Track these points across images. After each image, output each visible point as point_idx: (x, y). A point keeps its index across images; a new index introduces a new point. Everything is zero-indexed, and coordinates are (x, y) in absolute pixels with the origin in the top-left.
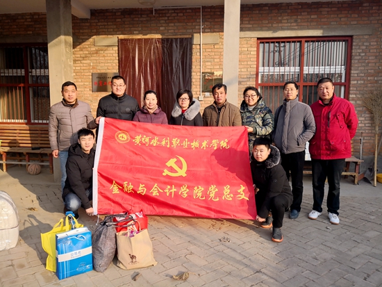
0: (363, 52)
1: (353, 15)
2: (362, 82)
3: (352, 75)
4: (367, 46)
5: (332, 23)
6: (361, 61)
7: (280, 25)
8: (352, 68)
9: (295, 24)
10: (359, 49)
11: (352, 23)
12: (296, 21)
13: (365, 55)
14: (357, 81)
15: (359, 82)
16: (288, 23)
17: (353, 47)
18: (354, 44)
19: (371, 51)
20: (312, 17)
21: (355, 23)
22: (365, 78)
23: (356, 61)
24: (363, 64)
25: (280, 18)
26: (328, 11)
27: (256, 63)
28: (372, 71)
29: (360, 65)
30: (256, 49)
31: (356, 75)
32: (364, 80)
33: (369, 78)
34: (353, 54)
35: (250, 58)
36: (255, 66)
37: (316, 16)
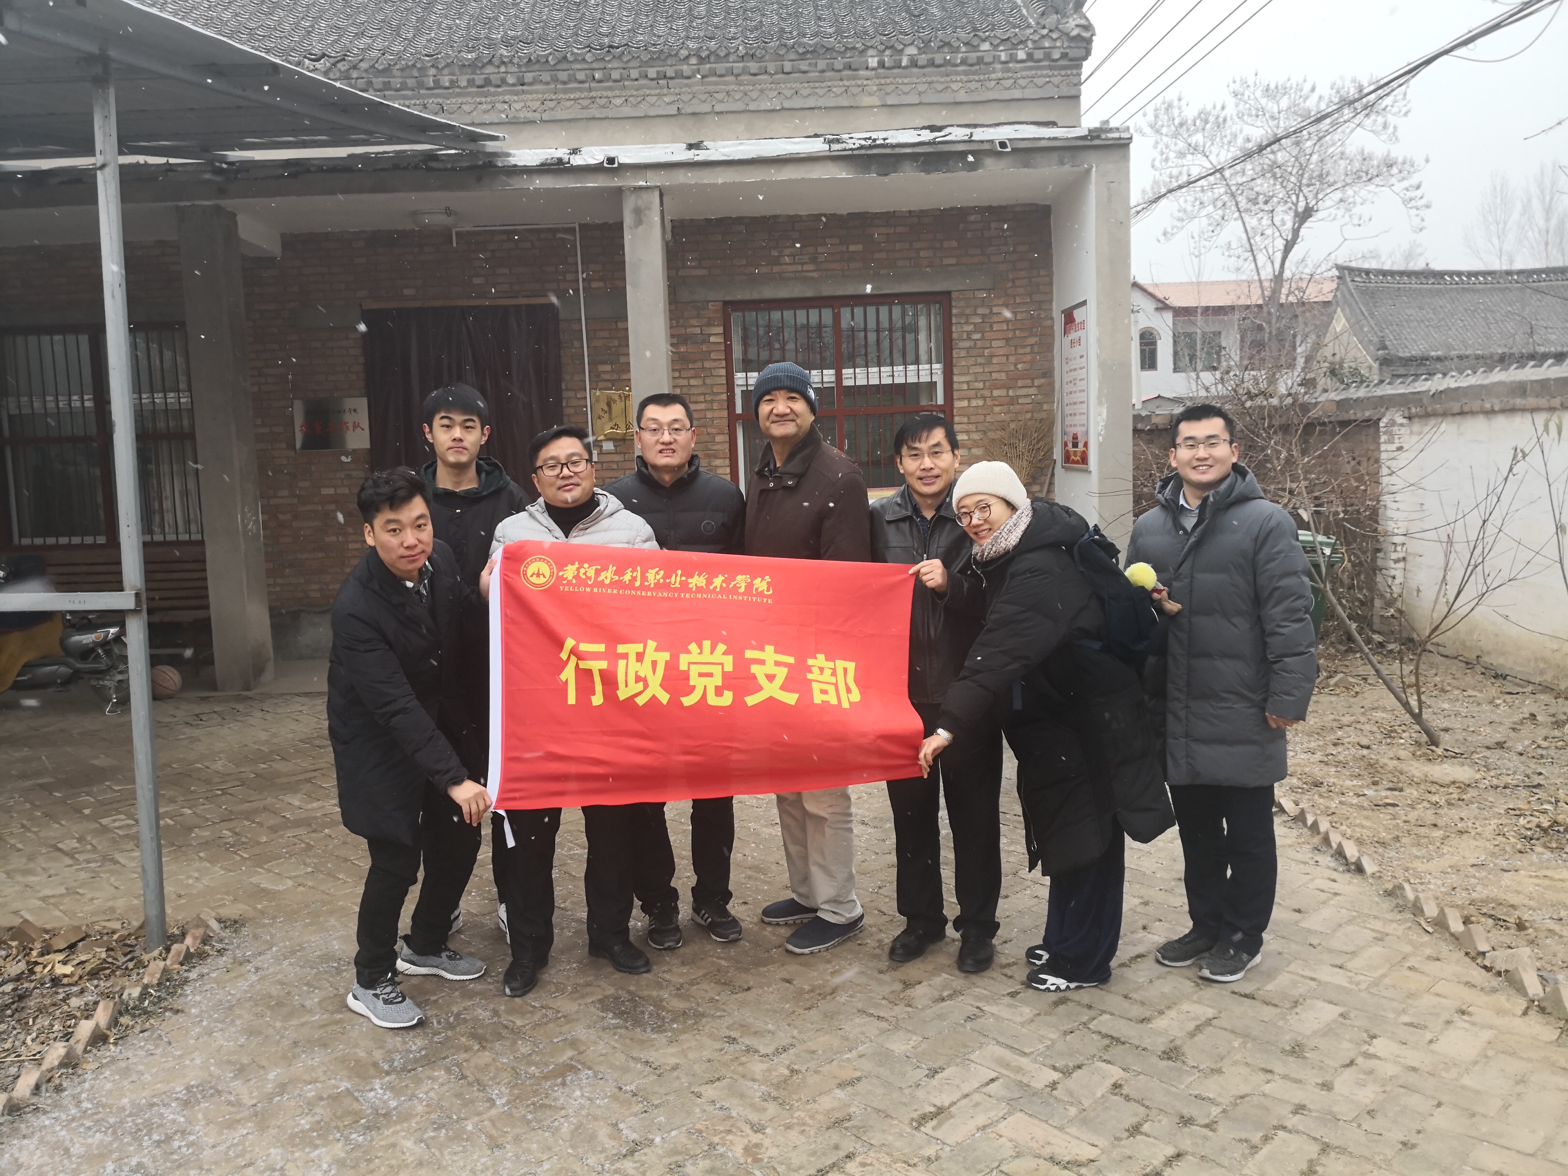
0: (976, 332)
1: (946, 244)
2: (980, 403)
3: (955, 386)
4: (983, 316)
5: (900, 263)
6: (974, 352)
7: (776, 269)
8: (956, 371)
9: (811, 267)
10: (967, 323)
11: (947, 261)
12: (814, 260)
13: (983, 338)
14: (969, 399)
15: (974, 403)
16: (794, 263)
17: (954, 320)
18: (954, 311)
19: (995, 327)
20: (852, 248)
21: (953, 261)
22: (987, 393)
23: (963, 353)
24: (980, 360)
25: (775, 253)
26: (888, 234)
27: (724, 364)
28: (1003, 376)
29: (972, 361)
30: (720, 330)
31: (965, 387)
32: (984, 398)
33: (996, 393)
34: (955, 336)
35: (709, 352)
36: (723, 372)
37: (859, 247)
